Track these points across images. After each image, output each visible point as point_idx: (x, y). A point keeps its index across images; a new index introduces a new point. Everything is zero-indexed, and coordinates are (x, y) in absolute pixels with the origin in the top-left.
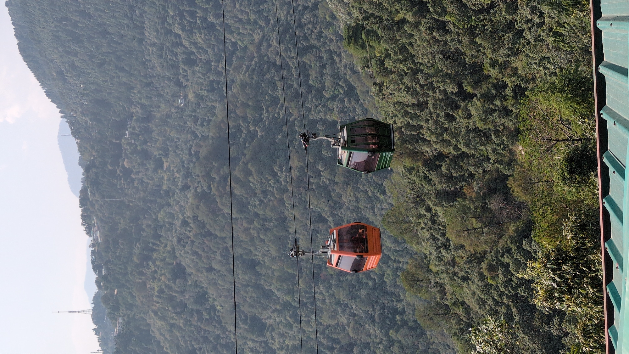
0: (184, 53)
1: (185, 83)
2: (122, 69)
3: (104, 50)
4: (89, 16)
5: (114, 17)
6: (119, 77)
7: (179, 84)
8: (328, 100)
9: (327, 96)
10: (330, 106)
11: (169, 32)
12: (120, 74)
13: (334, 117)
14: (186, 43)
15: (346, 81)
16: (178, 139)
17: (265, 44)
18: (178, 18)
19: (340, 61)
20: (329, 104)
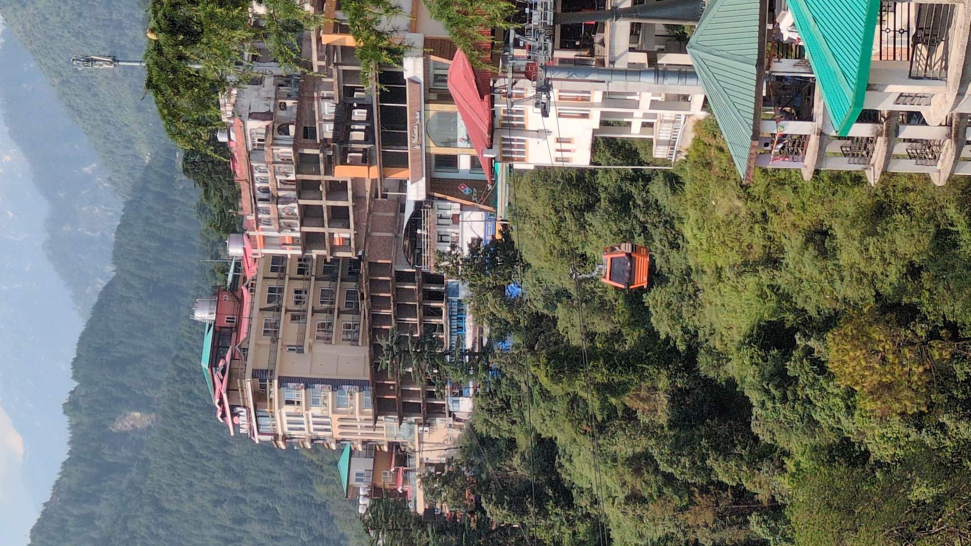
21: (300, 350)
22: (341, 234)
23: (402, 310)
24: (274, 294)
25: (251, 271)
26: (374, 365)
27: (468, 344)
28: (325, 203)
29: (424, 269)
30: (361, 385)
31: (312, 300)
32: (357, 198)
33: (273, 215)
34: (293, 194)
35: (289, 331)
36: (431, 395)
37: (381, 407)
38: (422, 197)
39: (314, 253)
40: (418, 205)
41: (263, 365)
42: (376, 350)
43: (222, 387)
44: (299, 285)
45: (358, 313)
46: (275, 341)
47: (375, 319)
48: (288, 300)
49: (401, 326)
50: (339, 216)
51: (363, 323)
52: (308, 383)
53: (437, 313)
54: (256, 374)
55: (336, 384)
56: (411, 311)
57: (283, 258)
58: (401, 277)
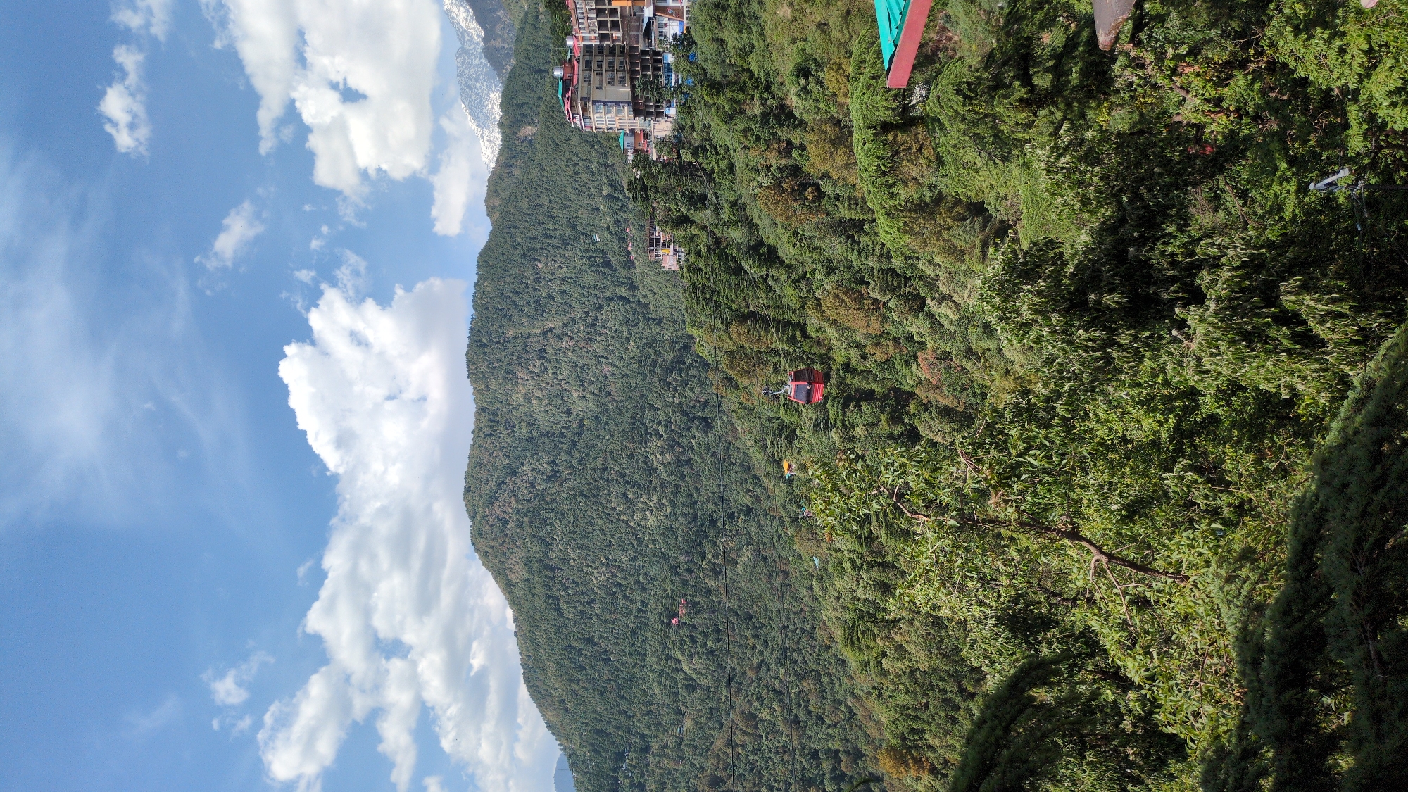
0: (684, 679)
1: (683, 709)
2: (622, 697)
3: (605, 678)
4: (594, 644)
5: (617, 644)
6: (618, 706)
7: (679, 712)
8: (829, 726)
9: (828, 722)
10: (831, 733)
11: (670, 657)
12: (621, 702)
13: (837, 745)
14: (685, 668)
15: (846, 706)
16: (676, 770)
17: (764, 667)
18: (678, 643)
19: (840, 685)
20: (830, 731)
21: (601, 88)
22: (617, 34)
23: (645, 68)
24: (588, 65)
25: (578, 54)
26: (633, 93)
27: (673, 84)
28: (609, 19)
29: (653, 48)
30: (628, 103)
31: (605, 66)
32: (622, 16)
33: (586, 25)
34: (594, 16)
35: (596, 80)
36: (658, 107)
37: (637, 113)
38: (652, 15)
39: (606, 44)
40: (650, 19)
41: (585, 95)
42: (633, 87)
43: (568, 106)
44: (599, 58)
45: (624, 70)
46: (589, 85)
47: (633, 73)
48: (594, 66)
49: (645, 76)
50: (615, 25)
51: (628, 77)
52: (605, 103)
53: (659, 69)
54: (582, 99)
55: (617, 103)
56: (648, 68)
57: (591, 46)
58: (644, 53)
